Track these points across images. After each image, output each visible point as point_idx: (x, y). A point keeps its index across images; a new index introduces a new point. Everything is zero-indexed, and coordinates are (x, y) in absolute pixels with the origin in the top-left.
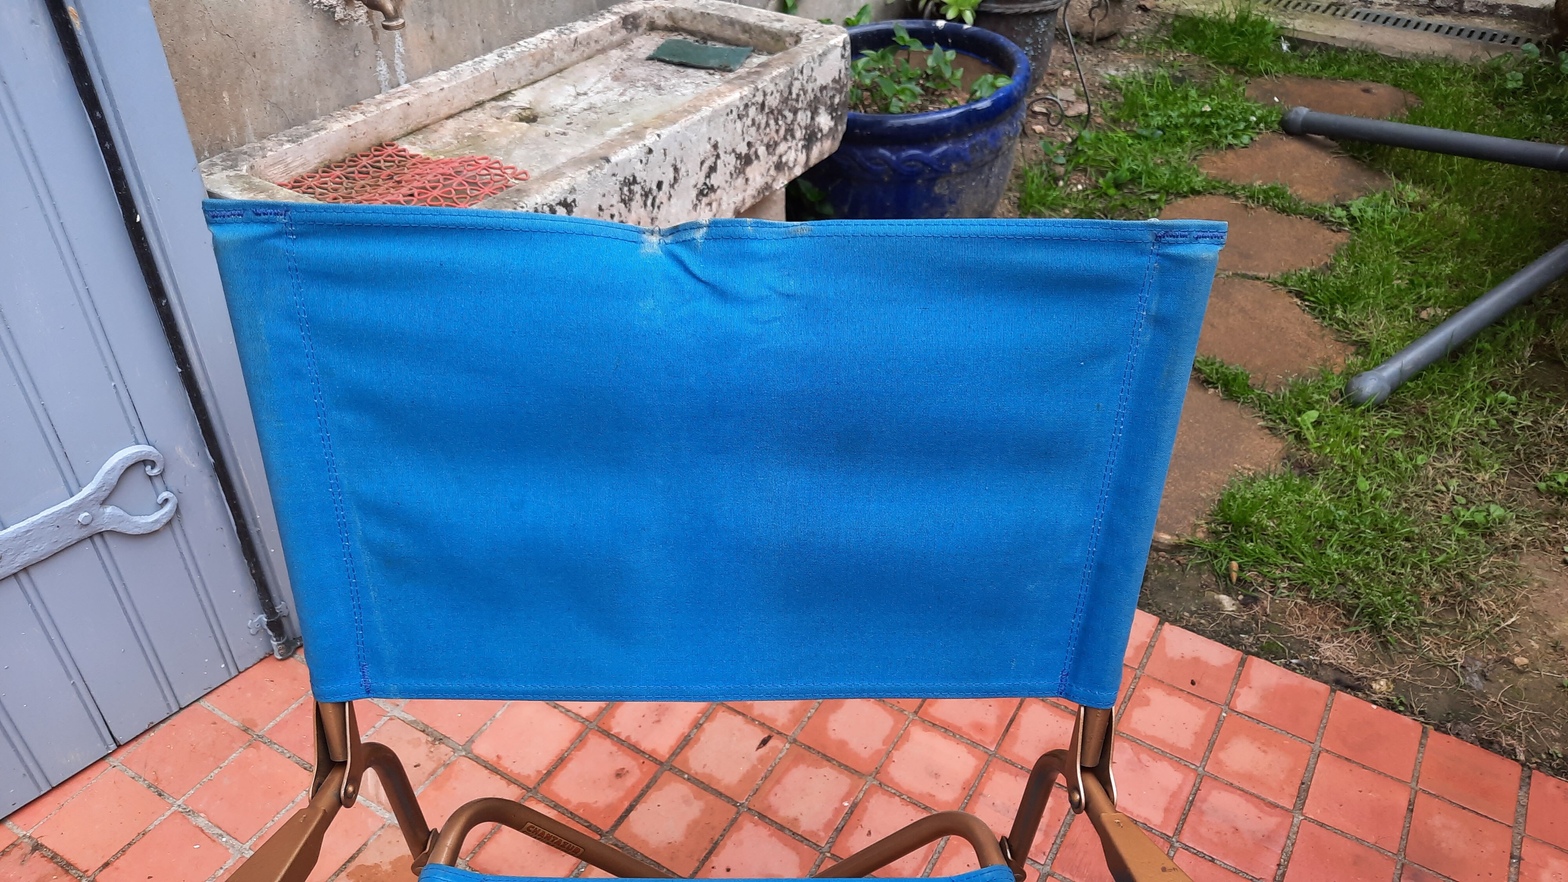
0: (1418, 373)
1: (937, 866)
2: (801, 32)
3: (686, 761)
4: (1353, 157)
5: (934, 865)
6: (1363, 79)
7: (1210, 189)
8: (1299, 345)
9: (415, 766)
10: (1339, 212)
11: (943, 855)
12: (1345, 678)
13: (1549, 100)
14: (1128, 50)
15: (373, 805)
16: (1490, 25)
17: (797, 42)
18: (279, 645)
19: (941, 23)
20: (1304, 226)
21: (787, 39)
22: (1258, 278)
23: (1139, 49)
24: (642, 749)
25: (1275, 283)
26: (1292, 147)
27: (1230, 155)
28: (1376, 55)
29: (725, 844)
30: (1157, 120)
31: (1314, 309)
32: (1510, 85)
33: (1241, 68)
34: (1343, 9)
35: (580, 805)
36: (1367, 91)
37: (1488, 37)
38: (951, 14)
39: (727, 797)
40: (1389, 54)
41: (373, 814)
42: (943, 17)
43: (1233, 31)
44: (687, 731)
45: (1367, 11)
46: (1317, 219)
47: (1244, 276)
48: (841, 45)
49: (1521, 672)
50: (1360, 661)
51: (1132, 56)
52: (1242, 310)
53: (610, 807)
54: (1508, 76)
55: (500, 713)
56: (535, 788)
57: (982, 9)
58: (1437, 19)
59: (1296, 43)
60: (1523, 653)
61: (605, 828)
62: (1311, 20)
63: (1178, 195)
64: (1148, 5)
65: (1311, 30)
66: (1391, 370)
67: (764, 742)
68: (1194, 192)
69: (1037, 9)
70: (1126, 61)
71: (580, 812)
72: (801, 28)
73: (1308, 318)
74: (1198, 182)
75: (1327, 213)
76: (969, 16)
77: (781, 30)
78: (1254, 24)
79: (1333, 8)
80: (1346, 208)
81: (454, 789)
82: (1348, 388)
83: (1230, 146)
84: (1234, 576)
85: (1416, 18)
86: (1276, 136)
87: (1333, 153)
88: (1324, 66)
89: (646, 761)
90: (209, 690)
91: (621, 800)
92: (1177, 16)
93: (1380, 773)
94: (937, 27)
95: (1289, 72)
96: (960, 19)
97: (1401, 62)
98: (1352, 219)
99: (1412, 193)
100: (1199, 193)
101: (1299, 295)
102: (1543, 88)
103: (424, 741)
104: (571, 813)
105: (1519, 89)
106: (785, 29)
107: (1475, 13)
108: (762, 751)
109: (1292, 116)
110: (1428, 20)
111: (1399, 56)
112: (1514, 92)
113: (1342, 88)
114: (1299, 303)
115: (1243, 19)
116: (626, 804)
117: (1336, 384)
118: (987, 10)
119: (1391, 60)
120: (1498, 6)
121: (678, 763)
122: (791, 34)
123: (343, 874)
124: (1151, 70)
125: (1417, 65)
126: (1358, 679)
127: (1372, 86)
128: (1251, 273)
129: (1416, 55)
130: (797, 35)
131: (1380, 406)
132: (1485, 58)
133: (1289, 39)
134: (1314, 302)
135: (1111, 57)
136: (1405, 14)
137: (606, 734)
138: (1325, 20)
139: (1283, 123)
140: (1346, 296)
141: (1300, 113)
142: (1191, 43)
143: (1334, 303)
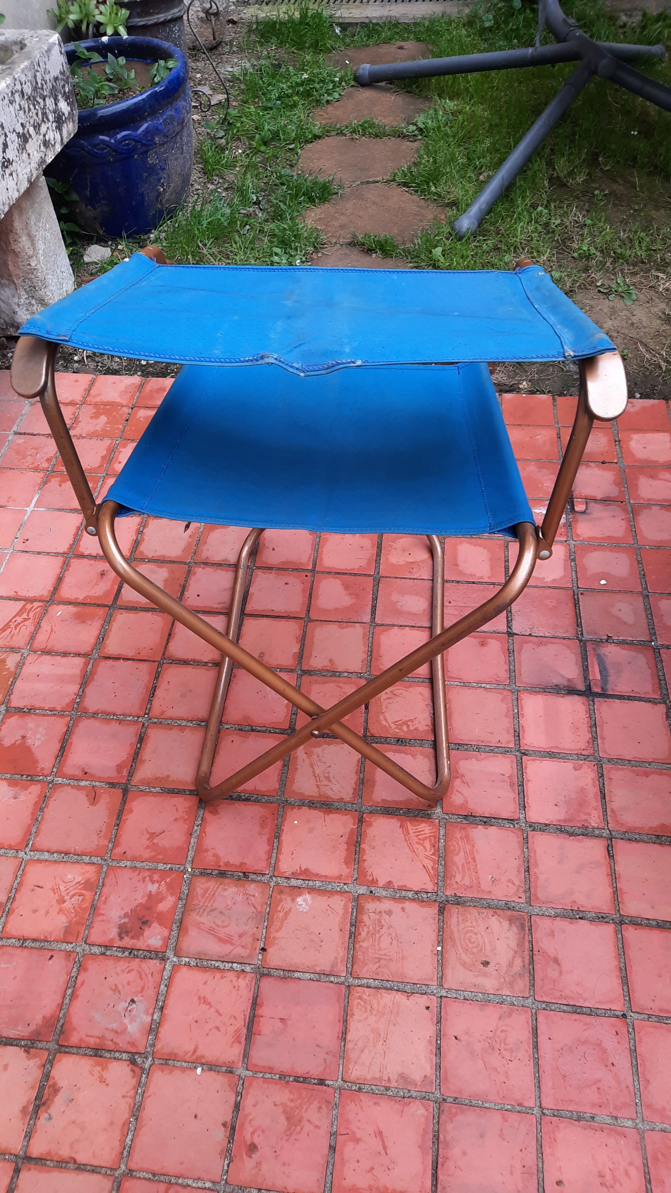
0: (490, 209)
1: (320, 550)
2: (23, 39)
3: (142, 553)
4: (407, 92)
5: (317, 551)
6: (396, 40)
7: (326, 133)
8: (416, 215)
10: (412, 128)
11: (321, 545)
12: (504, 388)
13: (512, 30)
14: (234, 53)
17: (22, 49)
19: (105, 39)
20: (392, 142)
21: (13, 48)
22: (377, 182)
23: (241, 50)
25: (388, 182)
26: (366, 94)
27: (330, 108)
28: (399, 23)
29: (189, 585)
30: (275, 94)
31: (417, 191)
32: (487, 24)
33: (317, 47)
35: (86, 597)
36: (401, 48)
38: (110, 31)
39: (178, 562)
40: (407, 21)
42: (105, 34)
43: (301, 23)
44: (135, 537)
46: (399, 136)
47: (368, 182)
48: (57, 42)
51: (238, 56)
52: (374, 203)
53: (107, 593)
54: (484, 18)
56: (51, 598)
57: (130, 24)
59: (344, 26)
61: (109, 602)
62: (348, 9)
63: (307, 142)
64: (235, 19)
65: (351, 15)
66: (474, 210)
67: (187, 527)
68: (316, 137)
69: (169, 17)
70: (236, 60)
71: (88, 601)
72: (21, 37)
73: (415, 197)
74: (317, 130)
75: (404, 130)
76: (122, 31)
77: (6, 41)
78: (313, 17)
80: (415, 124)
82: (453, 229)
83: (328, 101)
86: (354, 89)
87: (395, 92)
88: (369, 37)
91: (112, 586)
92: (257, 23)
93: (538, 426)
94: (102, 42)
95: (347, 46)
96: (116, 33)
97: (415, 24)
98: (421, 130)
99: (450, 105)
100: (319, 137)
101: (405, 184)
102: (506, 23)
104: (82, 603)
105: (493, 27)
106: (9, 40)
108: (189, 531)
109: (361, 71)
111: (413, 21)
112: (490, 29)
113: (385, 49)
114: (407, 190)
115: (304, 15)
116: (116, 587)
117: (446, 230)
118: (134, 24)
119: (408, 25)
122: (16, 43)
124: (255, 63)
125: (427, 23)
126: (511, 386)
127: (403, 44)
128: (371, 180)
129: (424, 18)
130: (21, 42)
131: (474, 235)
132: (467, 11)
133: (339, 24)
134: (416, 187)
135: (225, 59)
137: (82, 556)
138: (357, 7)
139: (356, 79)
140: (434, 177)
141: (365, 68)
142: (274, 40)
143: (428, 183)
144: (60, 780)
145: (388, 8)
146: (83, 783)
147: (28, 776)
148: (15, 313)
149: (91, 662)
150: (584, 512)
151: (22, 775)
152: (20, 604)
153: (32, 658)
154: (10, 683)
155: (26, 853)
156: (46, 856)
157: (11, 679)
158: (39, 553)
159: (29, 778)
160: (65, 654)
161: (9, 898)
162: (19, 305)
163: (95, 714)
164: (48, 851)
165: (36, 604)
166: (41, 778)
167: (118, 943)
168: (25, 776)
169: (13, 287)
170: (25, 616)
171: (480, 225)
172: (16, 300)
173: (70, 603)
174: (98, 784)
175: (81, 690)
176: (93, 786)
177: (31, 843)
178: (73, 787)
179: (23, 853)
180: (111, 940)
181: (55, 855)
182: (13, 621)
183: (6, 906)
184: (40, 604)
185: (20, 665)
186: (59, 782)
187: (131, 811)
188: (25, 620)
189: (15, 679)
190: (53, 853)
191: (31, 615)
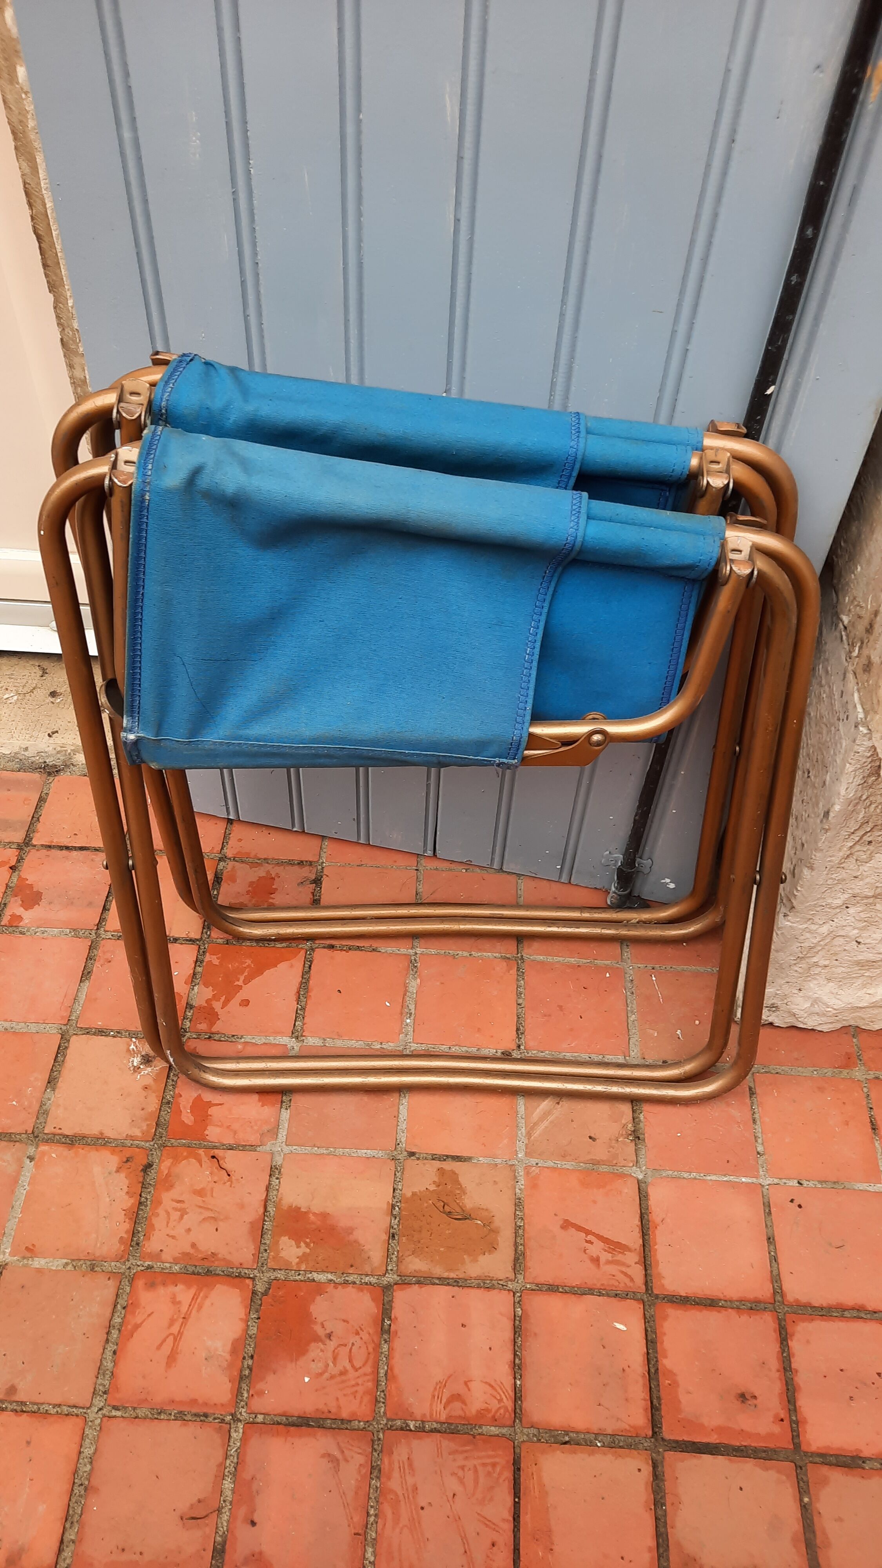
9: (590, 1137)
15: (523, 1130)
18: (614, 892)
24: (799, 1403)
35: (671, 1374)
41: (513, 1138)
44: (866, 1453)
53: (696, 1419)
55: (714, 1178)
56: (657, 1297)
61: (667, 1433)
71: (665, 1382)
81: (595, 1202)
89: (786, 1422)
90: (534, 875)
103: (624, 1121)
104: (657, 1370)
116: (713, 1439)
121: (815, 1472)
123: (437, 1164)
137: (784, 1337)
146: (228, 1484)
147: (250, 1368)
149: (504, 1431)
151: (252, 1357)
152: (633, 1239)
153: (502, 1302)
154: (446, 1275)
155: (100, 1409)
157: (452, 1275)
158: (770, 1240)
159: (247, 1372)
160: (517, 1368)
161: (23, 1403)
163: (380, 1470)
165: (637, 1272)
166: (246, 1395)
168: (250, 1362)
170: (605, 1257)
173: (651, 1342)
174: (225, 1517)
175: (435, 1425)
176: (219, 1510)
177: (118, 1413)
178: (222, 1466)
179: (102, 1404)
181: (89, 1467)
182: (590, 1237)
183: (11, 1403)
184: (639, 1280)
185: (486, 1284)
186: (234, 1435)
188: (596, 1261)
189: (456, 1283)
190: (91, 1463)
191: (612, 1269)
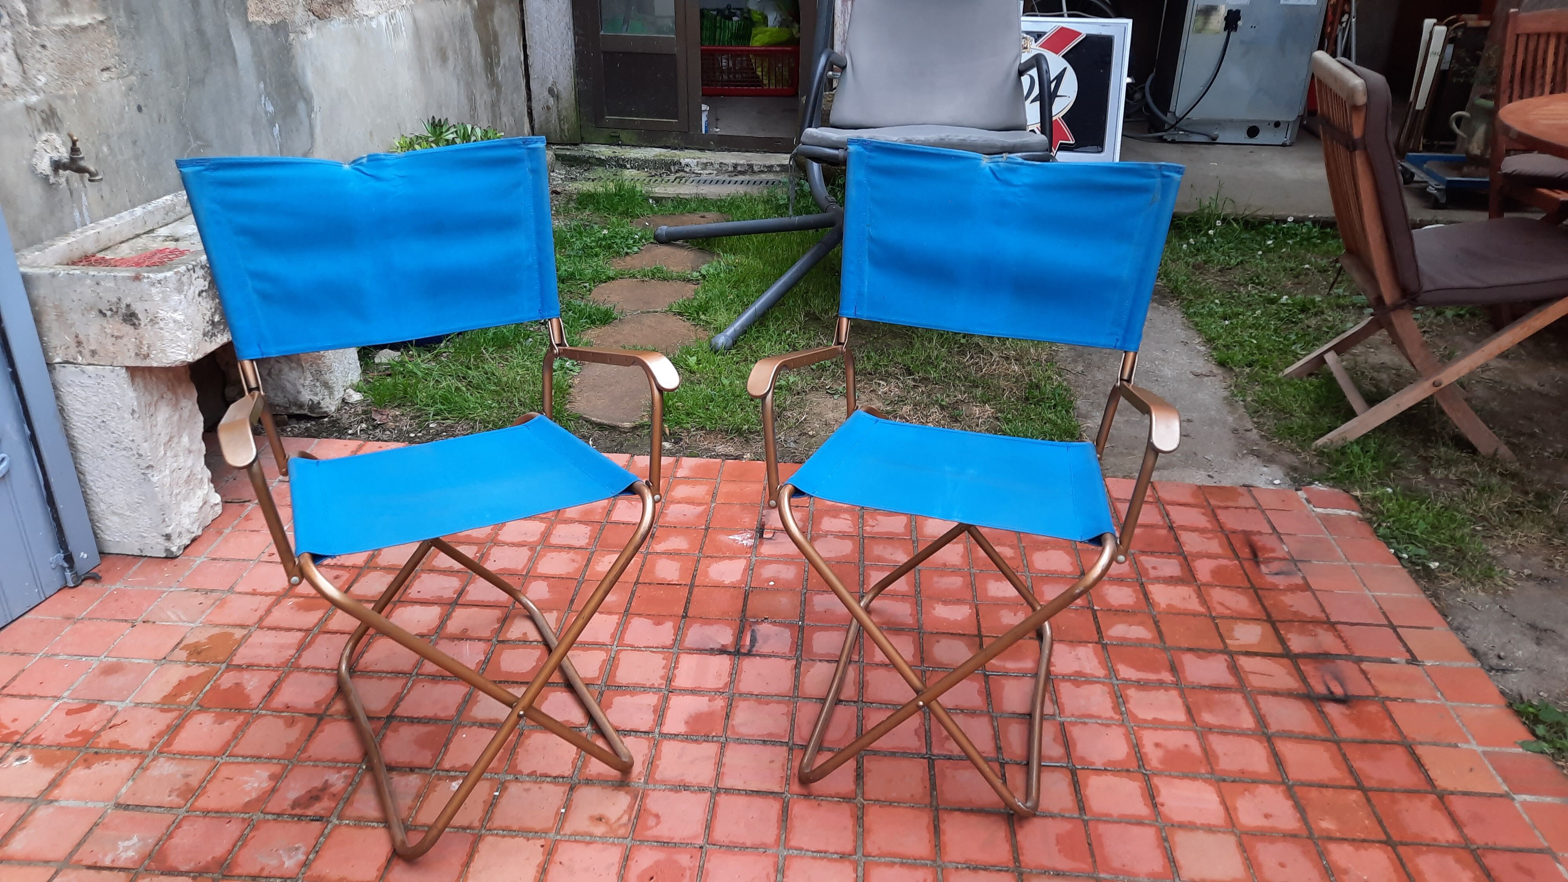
0: (745, 331)
4: (698, 248)
6: (700, 211)
7: (620, 276)
8: (683, 335)
9: (200, 604)
10: (695, 274)
12: (730, 457)
13: (803, 207)
16: (771, 177)
18: (71, 577)
20: (676, 284)
22: (655, 312)
25: (666, 312)
26: (663, 249)
27: (628, 258)
28: (707, 199)
30: (578, 245)
31: (688, 319)
32: (781, 202)
33: (626, 214)
34: (684, 180)
36: (702, 216)
37: (770, 183)
40: (715, 198)
43: (615, 196)
45: (699, 179)
46: (684, 280)
47: (649, 312)
49: (812, 436)
50: (736, 450)
52: (650, 326)
54: (779, 197)
58: (741, 178)
59: (658, 200)
60: (812, 430)
62: (665, 187)
63: (601, 282)
64: (558, 190)
65: (666, 192)
66: (730, 331)
68: (610, 279)
73: (688, 324)
74: (611, 274)
75: (689, 276)
78: (630, 191)
79: (678, 180)
80: (699, 272)
82: (711, 345)
83: (627, 253)
84: (667, 432)
85: (729, 179)
86: (651, 245)
87: (688, 248)
88: (675, 208)
92: (579, 194)
93: (750, 481)
95: (655, 214)
97: (721, 200)
98: (704, 277)
99: (733, 258)
100: (613, 279)
101: (680, 314)
107: (762, 172)
109: (659, 232)
110: (735, 179)
111: (720, 198)
112: (784, 206)
113: (687, 217)
114: (680, 318)
115: (619, 190)
117: (705, 346)
119: (715, 200)
120: (772, 166)
123: (178, 649)
124: (568, 223)
125: (730, 200)
126: (737, 455)
127: (705, 214)
128: (651, 310)
129: (729, 196)
131: (728, 348)
132: (766, 193)
133: (652, 198)
134: (688, 315)
136: (721, 178)
138: (674, 186)
139: (656, 237)
140: (704, 308)
141: (663, 229)
142: (591, 206)
143: (698, 314)
144: (264, 712)
145: (702, 187)
146: (283, 714)
147: (235, 710)
148: (299, 392)
149: (311, 635)
150: (770, 539)
151: (230, 710)
152: (254, 597)
153: (258, 632)
154: (234, 648)
155: (222, 758)
156: (240, 759)
157: (236, 646)
161: (200, 787)
162: (304, 386)
164: (242, 756)
166: (247, 711)
167: (290, 811)
169: (300, 370)
171: (735, 342)
172: (302, 381)
177: (229, 752)
179: (220, 758)
180: (286, 810)
183: (198, 790)
185: (246, 637)
186: (262, 713)
187: (323, 731)
189: (240, 645)
190: (247, 758)
191: (264, 603)
